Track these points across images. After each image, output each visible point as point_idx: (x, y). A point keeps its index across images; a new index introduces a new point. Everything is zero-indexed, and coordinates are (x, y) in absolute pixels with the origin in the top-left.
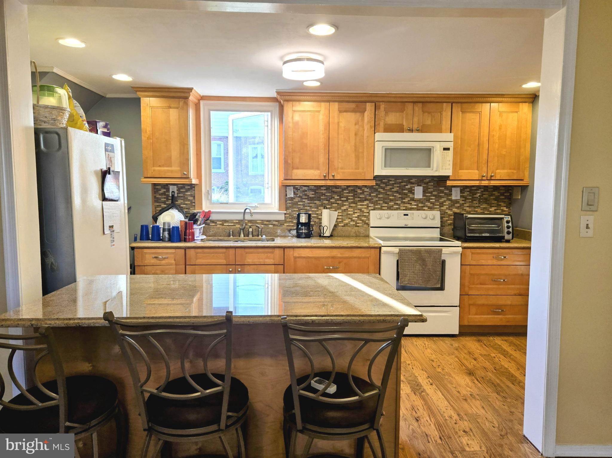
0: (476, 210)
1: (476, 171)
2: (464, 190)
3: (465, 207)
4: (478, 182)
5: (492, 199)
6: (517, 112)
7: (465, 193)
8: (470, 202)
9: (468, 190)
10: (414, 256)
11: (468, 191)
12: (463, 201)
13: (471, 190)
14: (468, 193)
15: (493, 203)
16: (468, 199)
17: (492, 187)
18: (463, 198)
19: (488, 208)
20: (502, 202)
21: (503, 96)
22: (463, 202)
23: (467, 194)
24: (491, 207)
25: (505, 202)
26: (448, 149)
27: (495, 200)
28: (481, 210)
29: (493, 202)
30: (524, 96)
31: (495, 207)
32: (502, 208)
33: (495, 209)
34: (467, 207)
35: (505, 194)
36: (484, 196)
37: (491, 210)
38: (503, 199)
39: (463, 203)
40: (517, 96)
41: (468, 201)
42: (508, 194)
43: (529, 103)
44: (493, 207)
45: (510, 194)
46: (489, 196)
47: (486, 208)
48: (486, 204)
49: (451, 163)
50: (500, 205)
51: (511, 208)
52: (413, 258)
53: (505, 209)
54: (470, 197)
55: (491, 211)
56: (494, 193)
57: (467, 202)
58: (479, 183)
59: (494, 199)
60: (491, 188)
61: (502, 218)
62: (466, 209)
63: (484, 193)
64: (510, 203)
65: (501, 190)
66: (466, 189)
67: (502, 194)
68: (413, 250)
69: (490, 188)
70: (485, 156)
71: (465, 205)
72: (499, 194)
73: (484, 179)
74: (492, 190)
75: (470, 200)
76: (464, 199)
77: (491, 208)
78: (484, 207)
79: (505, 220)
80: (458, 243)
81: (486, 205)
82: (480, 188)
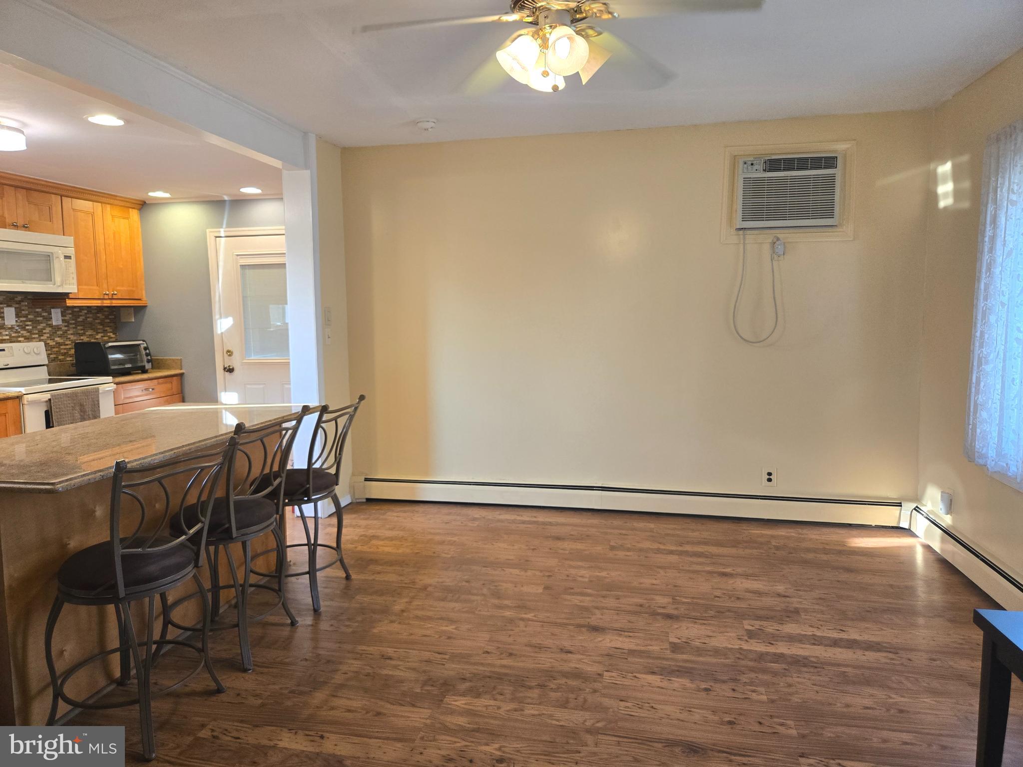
0: (82, 338)
1: (95, 288)
2: (65, 312)
3: (69, 334)
4: (99, 302)
5: (96, 323)
6: (128, 218)
7: (67, 316)
8: (74, 328)
9: (70, 312)
10: (70, 402)
11: (70, 314)
12: (65, 326)
13: (73, 312)
14: (70, 316)
15: (99, 329)
16: (71, 324)
17: (95, 307)
18: (65, 322)
19: (95, 335)
20: (108, 327)
21: (114, 198)
22: (66, 328)
23: (70, 318)
24: (98, 333)
25: (111, 326)
26: (69, 257)
27: (101, 324)
28: (87, 338)
29: (99, 327)
30: (134, 202)
31: (102, 333)
32: (109, 334)
33: (102, 336)
34: (72, 334)
35: (110, 317)
36: (88, 319)
37: (97, 337)
38: (109, 322)
39: (66, 330)
40: (128, 200)
41: (71, 326)
42: (113, 317)
43: (138, 210)
44: (99, 333)
45: (115, 317)
46: (93, 319)
47: (92, 335)
48: (92, 329)
49: (75, 276)
50: (106, 330)
51: (117, 334)
52: (69, 404)
53: (112, 335)
54: (73, 322)
55: (97, 339)
56: (98, 315)
57: (71, 328)
58: (101, 303)
59: (99, 323)
60: (96, 309)
61: (139, 345)
62: (70, 338)
63: (88, 315)
64: (116, 328)
65: (105, 311)
66: (68, 310)
67: (107, 317)
68: (68, 393)
69: (93, 309)
70: (104, 270)
71: (69, 332)
72: (103, 317)
73: (106, 298)
74: (96, 311)
75: (74, 326)
76: (66, 324)
77: (97, 335)
78: (90, 333)
79: (142, 346)
80: (110, 379)
81: (91, 331)
82: (83, 310)
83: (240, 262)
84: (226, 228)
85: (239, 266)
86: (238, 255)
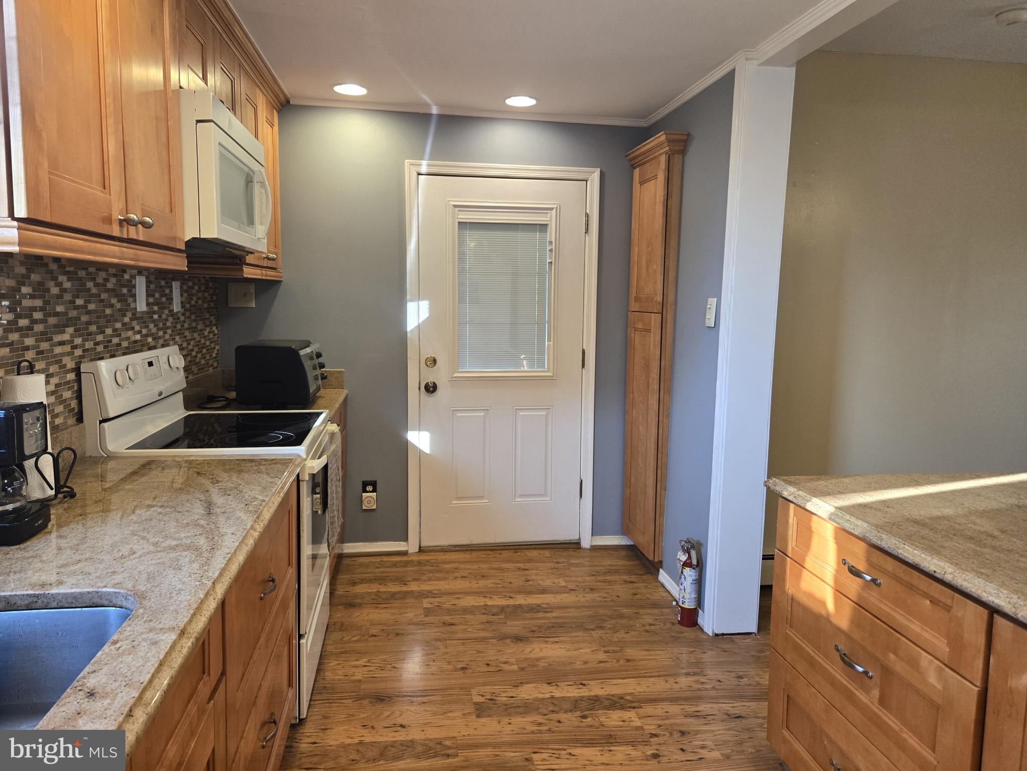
0: (195, 335)
2: (182, 288)
4: (259, 271)
6: (273, 126)
9: (185, 287)
11: (186, 291)
12: (183, 314)
13: (188, 287)
14: (186, 295)
15: (207, 319)
16: (186, 309)
18: (183, 307)
19: (203, 329)
22: (183, 318)
23: (186, 298)
25: (214, 315)
27: (208, 310)
28: (198, 335)
29: (207, 315)
31: (209, 326)
32: (213, 328)
33: (209, 333)
34: (187, 329)
35: (214, 298)
36: (199, 302)
37: (205, 333)
38: (213, 308)
39: (183, 321)
40: (279, 93)
41: (187, 314)
43: (278, 114)
46: (203, 302)
50: (212, 321)
51: (219, 328)
53: (215, 330)
54: (188, 306)
55: (205, 336)
56: (206, 295)
57: (187, 318)
62: (186, 336)
63: (199, 295)
64: (218, 318)
66: (184, 284)
71: (185, 325)
73: (264, 265)
74: (204, 287)
76: (183, 310)
77: (206, 330)
78: (200, 328)
82: (195, 284)
83: (459, 217)
84: (430, 159)
85: (457, 224)
86: (455, 206)
